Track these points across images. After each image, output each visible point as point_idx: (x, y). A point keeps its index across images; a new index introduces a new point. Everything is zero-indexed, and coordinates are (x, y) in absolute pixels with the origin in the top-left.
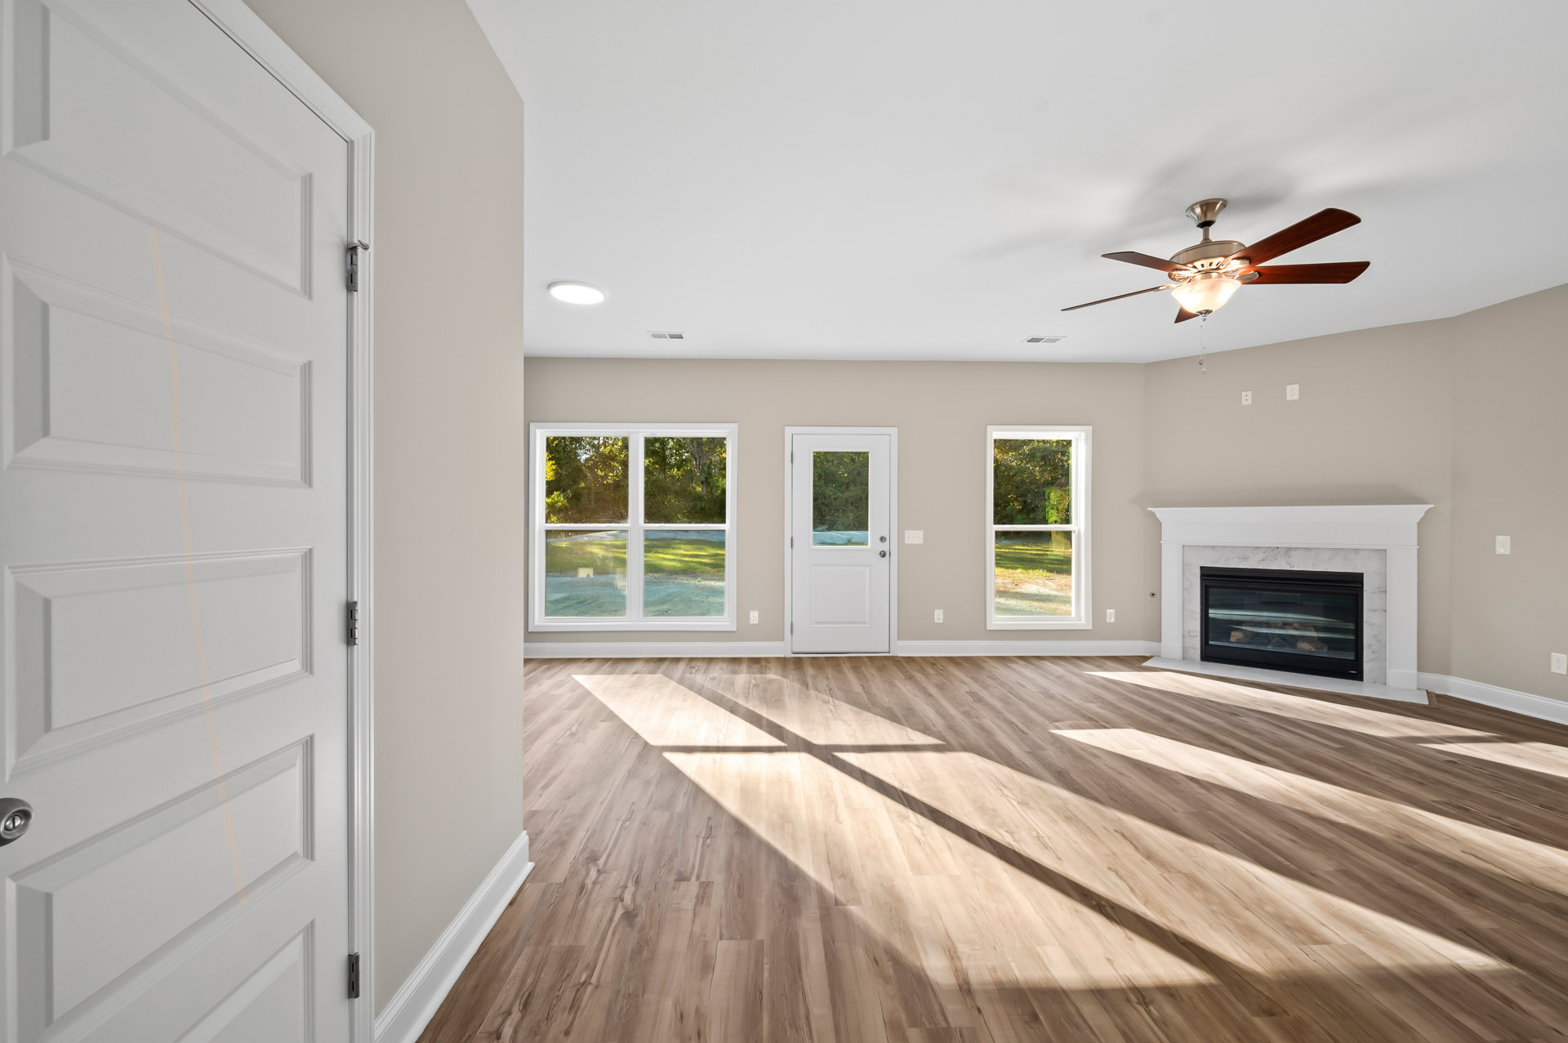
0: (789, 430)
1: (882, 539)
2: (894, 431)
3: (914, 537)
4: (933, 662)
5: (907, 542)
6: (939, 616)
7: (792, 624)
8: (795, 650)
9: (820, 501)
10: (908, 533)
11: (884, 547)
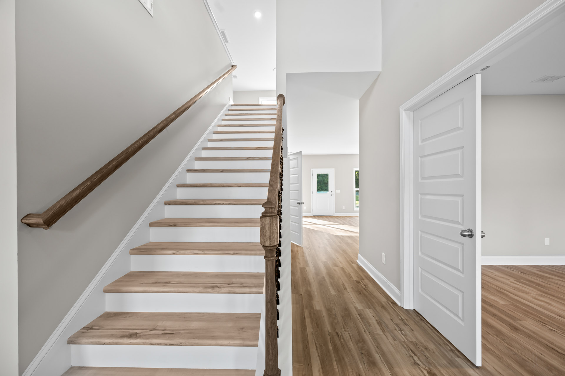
0: (312, 169)
1: (332, 192)
2: (334, 169)
3: (338, 191)
4: (342, 217)
5: (337, 192)
6: (344, 208)
7: (313, 209)
8: (313, 215)
10: (337, 190)
11: (332, 193)
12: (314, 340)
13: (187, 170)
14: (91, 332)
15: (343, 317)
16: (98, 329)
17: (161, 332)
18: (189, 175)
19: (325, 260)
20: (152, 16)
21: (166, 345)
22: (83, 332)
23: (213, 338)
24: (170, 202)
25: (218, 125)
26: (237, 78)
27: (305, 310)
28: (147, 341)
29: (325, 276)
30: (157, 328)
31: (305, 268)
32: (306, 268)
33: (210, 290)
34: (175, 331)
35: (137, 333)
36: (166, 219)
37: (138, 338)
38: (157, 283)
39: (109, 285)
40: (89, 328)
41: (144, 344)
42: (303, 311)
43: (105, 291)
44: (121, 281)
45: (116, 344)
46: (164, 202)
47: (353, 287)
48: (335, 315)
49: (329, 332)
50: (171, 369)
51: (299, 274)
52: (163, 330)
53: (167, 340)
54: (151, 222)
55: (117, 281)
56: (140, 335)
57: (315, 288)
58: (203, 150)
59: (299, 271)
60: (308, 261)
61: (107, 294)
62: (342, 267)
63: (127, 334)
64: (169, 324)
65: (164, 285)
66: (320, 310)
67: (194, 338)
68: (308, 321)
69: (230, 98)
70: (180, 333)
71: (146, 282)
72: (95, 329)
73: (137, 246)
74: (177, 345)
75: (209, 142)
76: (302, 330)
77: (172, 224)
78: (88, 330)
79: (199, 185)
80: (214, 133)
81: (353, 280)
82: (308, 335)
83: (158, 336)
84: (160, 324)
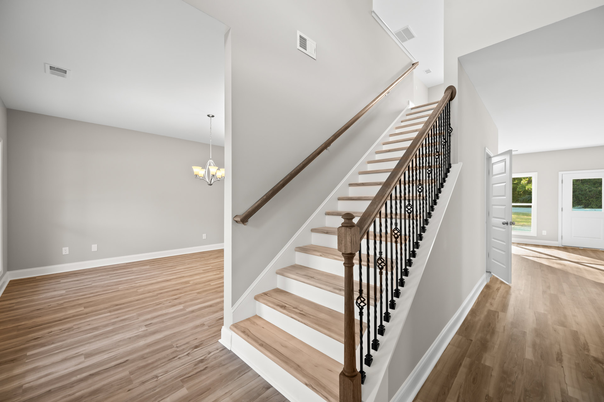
0: (560, 173)
7: (562, 236)
8: (563, 245)
9: (577, 193)
12: (459, 393)
13: (349, 184)
14: (265, 297)
15: (526, 391)
16: (269, 296)
17: (299, 311)
18: (351, 188)
19: (543, 312)
20: (315, 59)
21: (299, 321)
22: (262, 295)
23: (329, 329)
24: (329, 213)
25: (390, 135)
26: (431, 72)
27: (465, 358)
28: (289, 314)
29: (528, 332)
30: (298, 308)
31: (498, 312)
32: (500, 313)
33: (337, 291)
34: (307, 314)
35: (286, 306)
36: (326, 227)
37: (285, 310)
38: (306, 276)
39: (279, 270)
40: (265, 294)
41: (287, 315)
42: (463, 357)
43: (277, 273)
44: (287, 269)
45: (274, 309)
46: (325, 212)
47: (578, 364)
48: (514, 383)
49: (487, 395)
50: (302, 342)
51: (482, 316)
52: (301, 311)
53: (300, 318)
54: (312, 228)
55: (285, 268)
56: (287, 308)
57: (498, 340)
58: (368, 163)
59: (485, 313)
60: (508, 305)
61: (278, 275)
62: (575, 329)
63: (281, 305)
64: (306, 309)
65: (309, 278)
66: (489, 367)
67: (316, 324)
68: (462, 371)
69: (409, 101)
70: (310, 317)
71: (299, 273)
72: (268, 296)
73: (301, 245)
74: (305, 324)
75: (376, 155)
76: (448, 376)
77: (326, 232)
78: (265, 295)
79: (354, 198)
80: (384, 145)
81: (588, 355)
82: (453, 384)
83: (296, 313)
84: (302, 306)
